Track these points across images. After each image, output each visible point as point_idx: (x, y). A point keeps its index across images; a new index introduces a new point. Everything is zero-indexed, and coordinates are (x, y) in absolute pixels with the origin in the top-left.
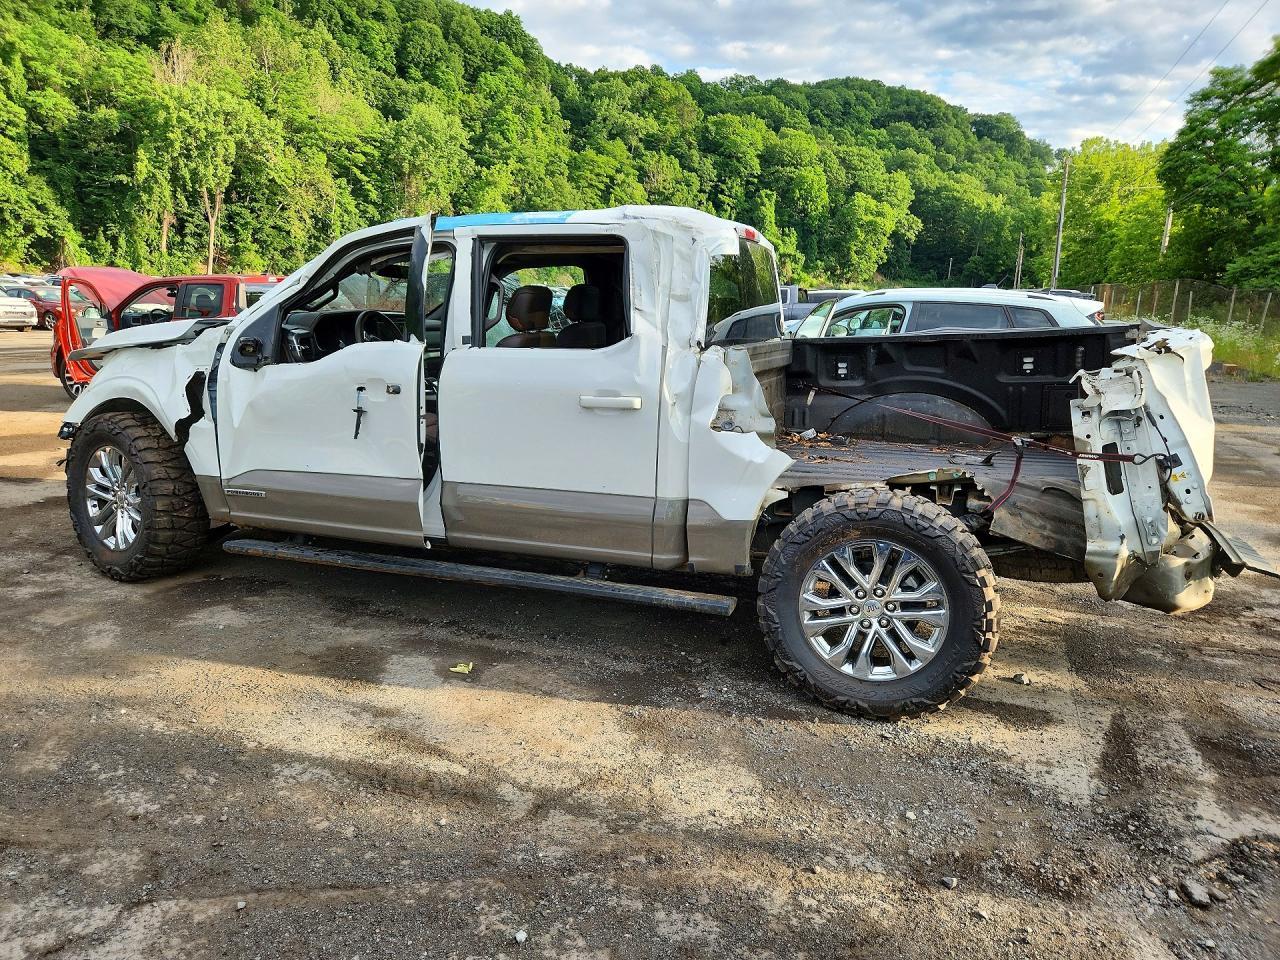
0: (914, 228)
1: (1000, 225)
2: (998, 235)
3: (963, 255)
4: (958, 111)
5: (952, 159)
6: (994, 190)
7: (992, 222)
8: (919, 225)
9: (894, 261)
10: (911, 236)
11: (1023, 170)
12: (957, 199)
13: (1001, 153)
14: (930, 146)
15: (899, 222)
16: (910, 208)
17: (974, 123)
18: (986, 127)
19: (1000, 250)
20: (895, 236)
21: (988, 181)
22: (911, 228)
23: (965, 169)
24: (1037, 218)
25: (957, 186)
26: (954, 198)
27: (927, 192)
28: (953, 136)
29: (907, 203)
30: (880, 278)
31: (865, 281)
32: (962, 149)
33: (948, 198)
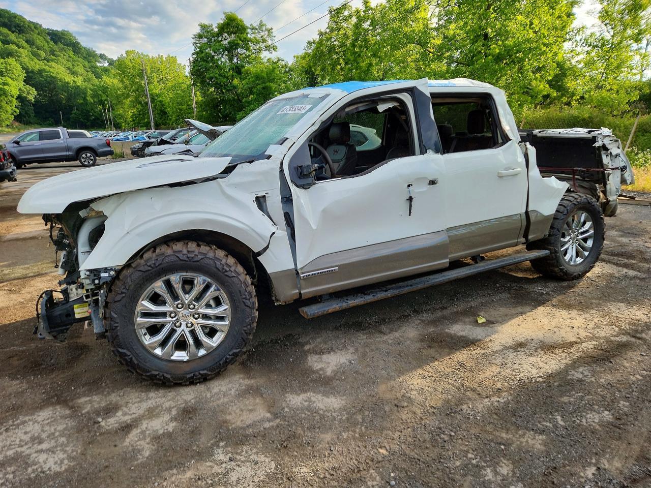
0: (32, 94)
1: (85, 94)
2: (85, 99)
3: (68, 110)
4: (36, 26)
5: (43, 54)
6: (74, 73)
7: (78, 92)
8: (34, 92)
9: (23, 113)
10: (31, 98)
11: (86, 64)
12: (54, 78)
13: (71, 53)
14: (25, 44)
15: (20, 89)
16: (24, 81)
17: (49, 34)
18: (56, 37)
19: (89, 108)
20: (20, 98)
21: (69, 68)
22: (28, 93)
23: (52, 60)
24: (105, 90)
25: (51, 70)
26: (51, 76)
27: (32, 72)
28: (40, 41)
29: (22, 78)
30: (17, 124)
31: (8, 126)
32: (46, 48)
33: (47, 76)
